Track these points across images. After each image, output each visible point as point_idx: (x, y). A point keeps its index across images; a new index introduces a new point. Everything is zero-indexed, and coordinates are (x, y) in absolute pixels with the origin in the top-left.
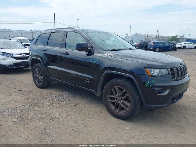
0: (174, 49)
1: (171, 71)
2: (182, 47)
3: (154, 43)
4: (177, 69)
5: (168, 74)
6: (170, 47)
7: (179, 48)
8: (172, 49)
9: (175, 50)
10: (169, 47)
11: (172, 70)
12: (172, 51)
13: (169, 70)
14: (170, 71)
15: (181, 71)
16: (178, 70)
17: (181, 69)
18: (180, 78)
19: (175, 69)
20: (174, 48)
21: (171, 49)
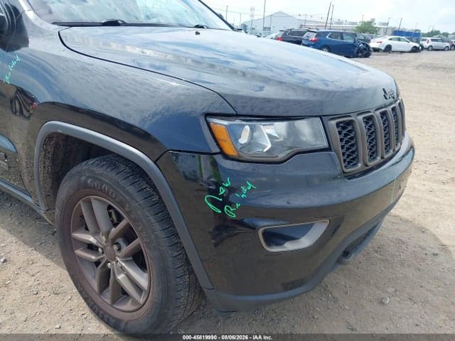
0: (365, 52)
1: (344, 128)
2: (383, 48)
3: (319, 34)
4: (369, 120)
5: (325, 144)
6: (356, 46)
7: (376, 50)
8: (360, 51)
9: (367, 56)
10: (353, 46)
11: (346, 127)
12: (360, 57)
13: (334, 122)
14: (337, 130)
15: (387, 128)
16: (374, 124)
17: (387, 119)
18: (379, 158)
19: (361, 117)
20: (365, 49)
21: (358, 53)
